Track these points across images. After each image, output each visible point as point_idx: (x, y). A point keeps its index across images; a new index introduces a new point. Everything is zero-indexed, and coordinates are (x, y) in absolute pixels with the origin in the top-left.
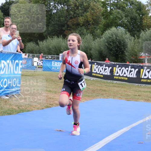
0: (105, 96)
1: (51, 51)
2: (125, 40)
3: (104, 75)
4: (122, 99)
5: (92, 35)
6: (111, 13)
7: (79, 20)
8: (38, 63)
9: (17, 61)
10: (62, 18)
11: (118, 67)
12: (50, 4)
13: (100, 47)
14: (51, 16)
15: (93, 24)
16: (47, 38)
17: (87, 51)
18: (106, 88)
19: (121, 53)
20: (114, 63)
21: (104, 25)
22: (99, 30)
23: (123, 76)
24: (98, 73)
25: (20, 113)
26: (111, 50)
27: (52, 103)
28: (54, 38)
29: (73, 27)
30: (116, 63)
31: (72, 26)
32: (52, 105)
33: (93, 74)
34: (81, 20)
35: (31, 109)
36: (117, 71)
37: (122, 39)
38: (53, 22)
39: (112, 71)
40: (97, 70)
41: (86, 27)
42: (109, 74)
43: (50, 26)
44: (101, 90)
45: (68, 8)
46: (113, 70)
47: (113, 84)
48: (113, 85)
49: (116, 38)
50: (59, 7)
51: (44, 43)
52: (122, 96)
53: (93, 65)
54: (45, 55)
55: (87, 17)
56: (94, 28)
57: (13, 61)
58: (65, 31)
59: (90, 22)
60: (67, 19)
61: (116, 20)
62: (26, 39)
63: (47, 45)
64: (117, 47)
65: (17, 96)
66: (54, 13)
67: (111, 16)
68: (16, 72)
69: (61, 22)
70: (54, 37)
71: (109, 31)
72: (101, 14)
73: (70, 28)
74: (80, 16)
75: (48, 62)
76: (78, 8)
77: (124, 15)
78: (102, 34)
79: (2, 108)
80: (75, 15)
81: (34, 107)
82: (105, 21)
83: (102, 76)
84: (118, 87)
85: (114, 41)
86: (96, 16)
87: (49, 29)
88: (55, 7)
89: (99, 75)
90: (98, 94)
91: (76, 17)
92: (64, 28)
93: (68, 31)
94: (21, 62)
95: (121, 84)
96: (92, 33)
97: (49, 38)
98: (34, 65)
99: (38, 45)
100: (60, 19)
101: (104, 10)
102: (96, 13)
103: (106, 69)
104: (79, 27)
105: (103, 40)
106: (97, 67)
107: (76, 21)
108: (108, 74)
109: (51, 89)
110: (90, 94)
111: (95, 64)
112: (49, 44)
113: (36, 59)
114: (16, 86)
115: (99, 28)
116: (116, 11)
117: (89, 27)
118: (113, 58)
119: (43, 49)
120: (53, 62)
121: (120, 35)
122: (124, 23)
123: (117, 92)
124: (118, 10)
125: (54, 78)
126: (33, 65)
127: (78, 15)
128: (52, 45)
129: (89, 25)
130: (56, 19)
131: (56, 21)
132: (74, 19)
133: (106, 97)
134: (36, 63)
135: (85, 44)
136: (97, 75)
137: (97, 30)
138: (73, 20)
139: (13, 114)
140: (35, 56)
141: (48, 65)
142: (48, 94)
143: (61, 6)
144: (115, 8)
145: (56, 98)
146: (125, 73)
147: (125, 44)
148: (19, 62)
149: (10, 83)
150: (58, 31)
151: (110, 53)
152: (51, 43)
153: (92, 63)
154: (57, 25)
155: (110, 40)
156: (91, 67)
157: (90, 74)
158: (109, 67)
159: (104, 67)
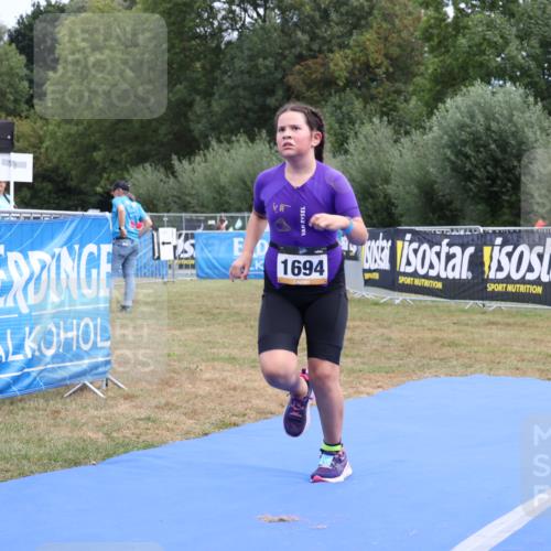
0: (454, 367)
1: (226, 198)
2: (524, 132)
3: (446, 281)
4: (524, 373)
5: (389, 122)
6: (458, 26)
7: (331, 65)
8: (175, 248)
9: (91, 248)
10: (265, 58)
11: (502, 246)
12: (212, 8)
13: (422, 168)
14: (217, 56)
15: (390, 77)
16: (207, 146)
17: (377, 187)
18: (459, 331)
19: (509, 184)
20: (481, 229)
21: (436, 79)
22: (414, 101)
23: (523, 281)
24: (422, 272)
25: (115, 458)
26: (469, 177)
27: (240, 408)
28: (236, 144)
30: (490, 229)
31: (304, 89)
32: (244, 415)
33: (402, 280)
34: (339, 63)
35: (157, 438)
36: (499, 262)
37: (513, 129)
38: (230, 77)
39: (476, 263)
40: (416, 262)
41: (364, 90)
42: (466, 275)
43: (216, 97)
44: (438, 344)
45: (283, 18)
46: (482, 256)
47: (484, 313)
48: (486, 317)
49: (488, 128)
50: (249, 17)
51: (195, 165)
52: (523, 360)
53: (399, 244)
54: (202, 216)
55: (364, 49)
56: (395, 92)
57: (77, 247)
59: (377, 70)
60: (284, 63)
61: (483, 53)
62: (124, 155)
63: (208, 172)
64: (491, 162)
65: (99, 388)
66: (229, 43)
67: (463, 41)
68: (89, 292)
69: (259, 76)
70: (234, 138)
71: (459, 99)
72: (417, 34)
74: (335, 48)
75: (216, 242)
76: (325, 15)
77: (514, 29)
78: (430, 114)
79: (40, 440)
80: (315, 46)
81: (168, 429)
82: (436, 60)
83: (439, 285)
84: (508, 325)
85: (480, 139)
86: (399, 46)
87: (216, 107)
88: (232, 18)
89: (427, 283)
90: (425, 362)
91: (320, 51)
92: (271, 101)
94: (106, 248)
95: (518, 312)
96: (387, 112)
97: (214, 143)
98: (162, 258)
99: (173, 173)
100: (256, 65)
101: (430, 17)
102: (399, 32)
103: (454, 256)
104: (330, 94)
105: (434, 138)
106: (416, 251)
107: (322, 70)
108: (464, 277)
109: (235, 353)
110: (394, 363)
111: (408, 237)
112: (217, 167)
113: (167, 234)
114: (94, 349)
115: (415, 90)
116: (479, 18)
117: (374, 92)
118: (480, 207)
119: (194, 192)
120: (236, 241)
121: (502, 115)
122: (514, 66)
123: (503, 348)
124: (488, 13)
125: (245, 305)
126: (159, 258)
127: (328, 46)
128: (228, 174)
129: (373, 80)
130: (239, 64)
131: (242, 72)
132: (310, 62)
133: (459, 370)
134: (171, 247)
135: (361, 158)
136: (417, 282)
137: (406, 101)
138: (308, 67)
139: (86, 464)
140: (165, 219)
141: (214, 252)
142: (225, 374)
143: (258, 14)
144: (473, 6)
145: (256, 384)
146: (530, 269)
147: (524, 148)
148: (99, 249)
149: (66, 339)
150: (250, 114)
152: (223, 165)
153: (394, 237)
154: (245, 89)
155: (464, 136)
156: (393, 250)
157: (388, 280)
158: (464, 247)
159: (445, 249)
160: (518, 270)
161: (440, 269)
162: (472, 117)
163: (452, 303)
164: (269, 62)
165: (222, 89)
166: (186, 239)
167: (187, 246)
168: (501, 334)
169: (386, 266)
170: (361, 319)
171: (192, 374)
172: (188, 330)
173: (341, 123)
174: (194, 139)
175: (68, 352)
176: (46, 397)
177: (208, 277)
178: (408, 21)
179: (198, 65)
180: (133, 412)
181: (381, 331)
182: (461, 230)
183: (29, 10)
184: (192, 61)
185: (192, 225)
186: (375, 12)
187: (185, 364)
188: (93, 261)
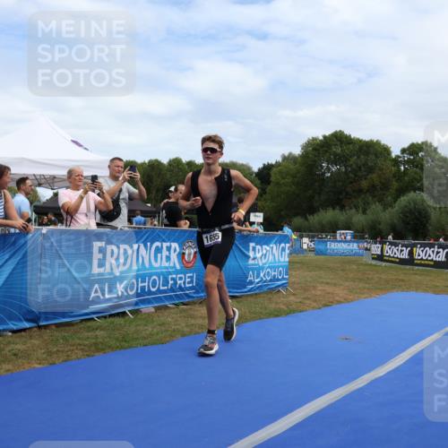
1: (325, 228)
2: (427, 209)
3: (400, 259)
5: (382, 204)
6: (405, 173)
7: (362, 185)
9: (283, 245)
10: (339, 182)
11: (420, 248)
12: (322, 166)
13: (392, 220)
14: (323, 181)
15: (381, 189)
16: (319, 211)
17: (375, 226)
18: (405, 276)
19: (422, 227)
20: (413, 242)
21: (397, 190)
22: (389, 198)
23: (427, 260)
24: (392, 255)
26: (408, 224)
27: (331, 300)
28: (328, 211)
29: (354, 194)
30: (416, 242)
31: (352, 193)
32: (332, 302)
33: (385, 258)
34: (364, 184)
35: (304, 309)
36: (419, 253)
37: (423, 208)
38: (327, 188)
39: (411, 253)
40: (390, 252)
41: (372, 193)
42: (407, 257)
43: (322, 195)
44: (398, 280)
45: (345, 169)
46: (413, 251)
49: (415, 207)
50: (334, 169)
51: (315, 217)
53: (384, 246)
54: (316, 234)
55: (373, 180)
56: (383, 194)
57: (278, 244)
58: (342, 200)
59: (377, 187)
60: (345, 184)
61: (413, 182)
62: (291, 213)
63: (319, 220)
64: (416, 219)
65: (284, 291)
66: (327, 177)
67: (406, 178)
68: (282, 260)
69: (337, 188)
70: (328, 209)
71: (405, 198)
72: (391, 175)
73: (350, 195)
74: (363, 179)
75: (321, 243)
76: (360, 168)
78: (395, 202)
79: (265, 308)
80: (356, 179)
81: (307, 306)
82: (397, 184)
83: (398, 260)
84: (421, 274)
85: (412, 211)
86: (385, 179)
87: (322, 198)
88: (328, 169)
89: (393, 259)
90: (394, 286)
92: (341, 197)
93: (348, 200)
94: (288, 245)
96: (381, 201)
98: (304, 248)
99: (307, 220)
100: (336, 185)
101: (395, 170)
102: (385, 174)
103: (403, 250)
104: (361, 195)
105: (396, 210)
106: (390, 249)
107: (358, 186)
109: (328, 281)
110: (383, 286)
111: (388, 243)
112: (322, 218)
113: (305, 240)
114: (283, 278)
115: (390, 194)
116: (412, 171)
117: (376, 194)
118: (412, 234)
119: (314, 226)
120: (328, 243)
121: (420, 203)
123: (420, 283)
124: (415, 169)
126: (302, 248)
127: (361, 178)
128: (326, 220)
129: (375, 190)
130: (330, 184)
131: (331, 187)
132: (354, 184)
134: (306, 245)
135: (371, 216)
136: (390, 259)
137: (387, 197)
138: (354, 186)
139: (281, 316)
140: (305, 235)
141: (321, 247)
142: (326, 288)
143: (337, 168)
144: (410, 167)
145: (336, 292)
146: (430, 256)
147: (427, 214)
148: (285, 246)
149: (274, 274)
150: (333, 201)
151: (407, 228)
152: (324, 217)
153: (382, 243)
154: (332, 192)
155: (406, 210)
156: (382, 248)
157: (380, 258)
158: (407, 248)
159: (400, 248)
160: (425, 256)
161: (398, 255)
163: (402, 267)
164: (341, 184)
165: (324, 192)
166: (311, 242)
167: (312, 244)
168: (419, 278)
169: (379, 253)
170: (371, 271)
171: (314, 288)
172: (313, 273)
173: (364, 204)
174: (315, 208)
175: (274, 279)
176: (266, 293)
177: (319, 255)
178: (388, 171)
179: (316, 184)
180: (296, 300)
181: (377, 275)
182: (406, 242)
183: (261, 166)
185: (313, 237)
186: (377, 168)
187: (312, 284)
188: (283, 249)
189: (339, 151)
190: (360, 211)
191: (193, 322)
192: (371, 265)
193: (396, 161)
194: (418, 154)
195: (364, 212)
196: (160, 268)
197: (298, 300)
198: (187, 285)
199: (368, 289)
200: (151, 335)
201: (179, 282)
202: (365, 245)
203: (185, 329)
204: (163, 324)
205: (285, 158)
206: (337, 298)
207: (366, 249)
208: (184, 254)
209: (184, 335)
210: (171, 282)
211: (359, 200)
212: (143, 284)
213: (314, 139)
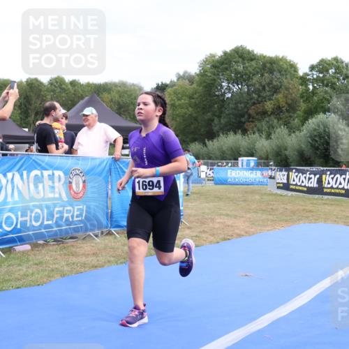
1: (225, 155)
3: (308, 188)
4: (338, 223)
5: (287, 128)
6: (314, 92)
7: (266, 107)
11: (330, 175)
12: (222, 85)
13: (299, 145)
14: (223, 103)
15: (287, 111)
16: (219, 136)
17: (281, 152)
18: (313, 207)
20: (322, 168)
21: (305, 112)
22: (296, 120)
23: (337, 188)
24: (299, 184)
26: (317, 149)
27: (231, 233)
28: (229, 135)
29: (257, 117)
30: (325, 168)
31: (255, 115)
32: (232, 236)
33: (291, 187)
34: (269, 106)
36: (328, 181)
38: (228, 110)
39: (320, 181)
40: (297, 180)
41: (278, 116)
42: (316, 185)
43: (223, 118)
44: (305, 211)
45: (248, 89)
46: (322, 178)
47: (322, 200)
49: (325, 131)
50: (235, 88)
51: (214, 143)
52: (338, 218)
53: (291, 173)
54: (216, 161)
55: (278, 101)
56: (289, 117)
58: (244, 123)
59: (283, 109)
60: (248, 105)
61: (323, 102)
62: (188, 139)
63: (219, 145)
66: (228, 98)
67: (315, 98)
69: (238, 110)
70: (229, 133)
71: (314, 119)
72: (298, 95)
73: (253, 118)
74: (267, 100)
75: (221, 171)
76: (264, 88)
78: (303, 125)
80: (260, 99)
81: (204, 240)
82: (305, 105)
83: (305, 189)
85: (322, 135)
86: (291, 99)
87: (222, 121)
88: (229, 88)
89: (301, 188)
90: (300, 218)
91: (262, 101)
92: (243, 120)
93: (251, 123)
95: (335, 200)
96: (287, 124)
97: (221, 134)
98: (202, 177)
99: (206, 146)
100: (237, 107)
101: (303, 89)
102: (291, 94)
103: (311, 178)
104: (265, 117)
105: (304, 134)
106: (297, 176)
107: (262, 108)
109: (229, 212)
110: (288, 218)
111: (294, 171)
112: (222, 143)
113: (204, 168)
115: (297, 116)
116: (322, 90)
117: (281, 116)
118: (321, 160)
119: (213, 152)
120: (229, 171)
123: (330, 213)
124: (325, 88)
126: (200, 177)
127: (265, 99)
128: (226, 146)
129: (281, 112)
130: (231, 106)
131: (232, 109)
132: (258, 105)
133: (313, 221)
134: (205, 173)
135: (276, 141)
136: (297, 188)
137: (294, 120)
138: (257, 107)
142: (225, 220)
143: (239, 88)
144: (320, 85)
145: (237, 224)
146: (340, 184)
150: (235, 125)
151: (316, 153)
152: (225, 142)
153: (289, 170)
154: (233, 115)
155: (315, 133)
156: (288, 176)
157: (286, 187)
158: (315, 175)
159: (308, 176)
160: (336, 184)
161: (306, 183)
162: (319, 126)
163: (311, 196)
164: (242, 105)
165: (225, 115)
166: (211, 170)
167: (211, 172)
168: (329, 208)
169: (285, 181)
170: (276, 201)
171: (213, 220)
172: (211, 204)
173: (269, 128)
174: (214, 133)
177: (219, 184)
178: (295, 90)
179: (216, 106)
180: (191, 233)
181: (283, 206)
182: (314, 169)
184: (214, 104)
185: (213, 165)
186: (283, 87)
187: (210, 216)
189: (240, 68)
190: (263, 136)
191: (74, 259)
192: (276, 194)
193: (304, 80)
194: (327, 71)
195: (269, 137)
196: (43, 199)
197: (195, 234)
198: (75, 219)
199: (272, 221)
200: (26, 275)
201: (65, 215)
202: (270, 173)
203: (66, 268)
204: (40, 263)
205: (180, 77)
206: (237, 231)
207: (271, 177)
208: (70, 183)
209: (63, 276)
210: (56, 216)
211: (264, 123)
212: (24, 219)
213: (213, 56)
